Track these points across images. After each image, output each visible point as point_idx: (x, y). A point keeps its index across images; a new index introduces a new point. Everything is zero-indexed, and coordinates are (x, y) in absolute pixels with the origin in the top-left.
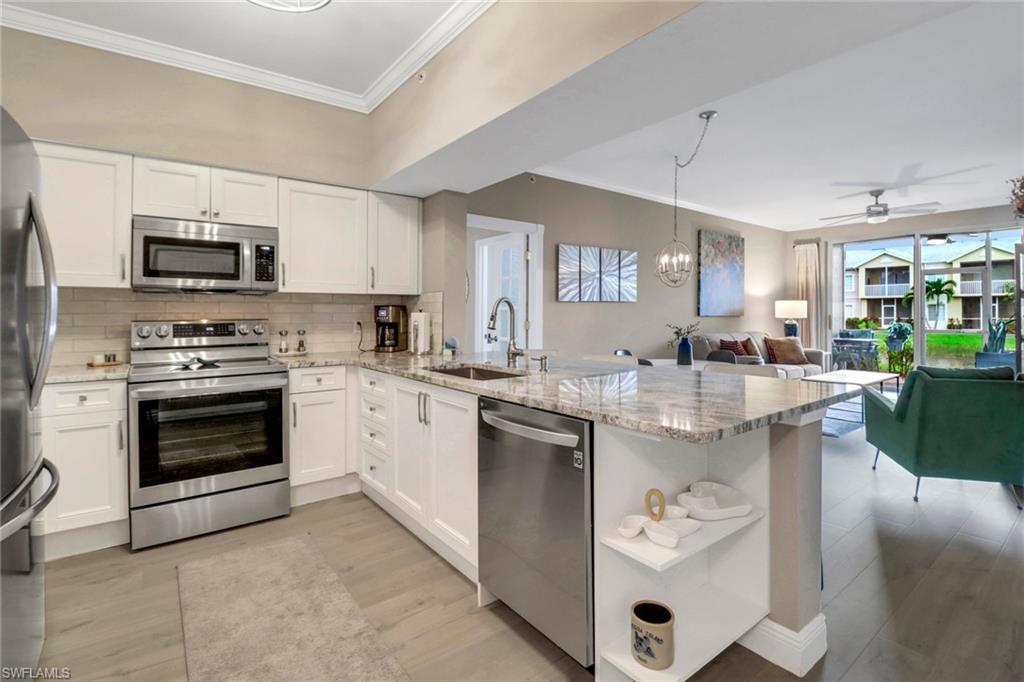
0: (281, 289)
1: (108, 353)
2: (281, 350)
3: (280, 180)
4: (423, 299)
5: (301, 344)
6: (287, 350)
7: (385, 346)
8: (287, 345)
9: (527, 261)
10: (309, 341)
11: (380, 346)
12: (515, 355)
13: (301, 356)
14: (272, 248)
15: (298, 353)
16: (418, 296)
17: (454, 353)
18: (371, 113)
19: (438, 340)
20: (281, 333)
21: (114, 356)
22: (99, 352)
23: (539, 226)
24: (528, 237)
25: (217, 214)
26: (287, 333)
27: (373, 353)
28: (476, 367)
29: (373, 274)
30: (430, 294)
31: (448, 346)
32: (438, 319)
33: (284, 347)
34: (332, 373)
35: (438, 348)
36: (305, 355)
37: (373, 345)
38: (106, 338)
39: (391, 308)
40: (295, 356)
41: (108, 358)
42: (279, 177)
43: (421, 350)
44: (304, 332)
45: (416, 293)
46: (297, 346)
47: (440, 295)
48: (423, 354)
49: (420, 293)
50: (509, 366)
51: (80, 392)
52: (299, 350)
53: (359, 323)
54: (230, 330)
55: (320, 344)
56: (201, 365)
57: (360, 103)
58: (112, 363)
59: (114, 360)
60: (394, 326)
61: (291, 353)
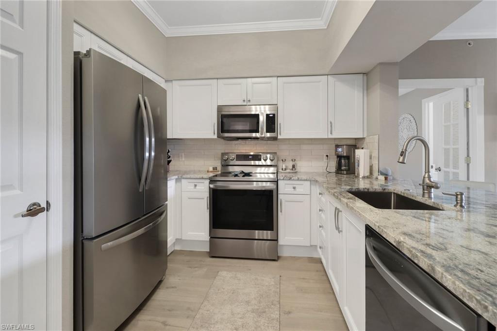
0: (279, 137)
1: (214, 166)
2: (282, 169)
3: (278, 78)
4: (367, 140)
5: (294, 166)
6: (285, 169)
7: (342, 170)
8: (286, 166)
9: (468, 109)
10: (298, 165)
11: (339, 170)
12: (430, 187)
13: (293, 173)
14: (274, 115)
15: (292, 171)
16: (363, 138)
17: (386, 179)
18: (328, 27)
19: (375, 168)
20: (282, 160)
21: (216, 168)
22: (210, 166)
23: (479, 80)
24: (467, 90)
25: (249, 101)
26: (285, 160)
27: (335, 174)
28: (395, 192)
29: (331, 126)
30: (371, 137)
31: (382, 174)
32: (375, 154)
33: (284, 167)
34: (302, 184)
35: (376, 174)
36: (296, 172)
37: (334, 169)
38: (215, 160)
39: (345, 146)
40: (289, 173)
41: (214, 169)
42: (278, 77)
43: (361, 175)
44: (295, 160)
45: (362, 137)
46: (291, 168)
47: (377, 137)
48: (364, 177)
49: (364, 137)
50: (423, 196)
51: (195, 182)
52: (292, 170)
53: (327, 156)
54: (259, 158)
55: (305, 166)
56: (243, 174)
57: (320, 23)
58: (215, 171)
59: (216, 170)
60: (348, 158)
61: (288, 171)
